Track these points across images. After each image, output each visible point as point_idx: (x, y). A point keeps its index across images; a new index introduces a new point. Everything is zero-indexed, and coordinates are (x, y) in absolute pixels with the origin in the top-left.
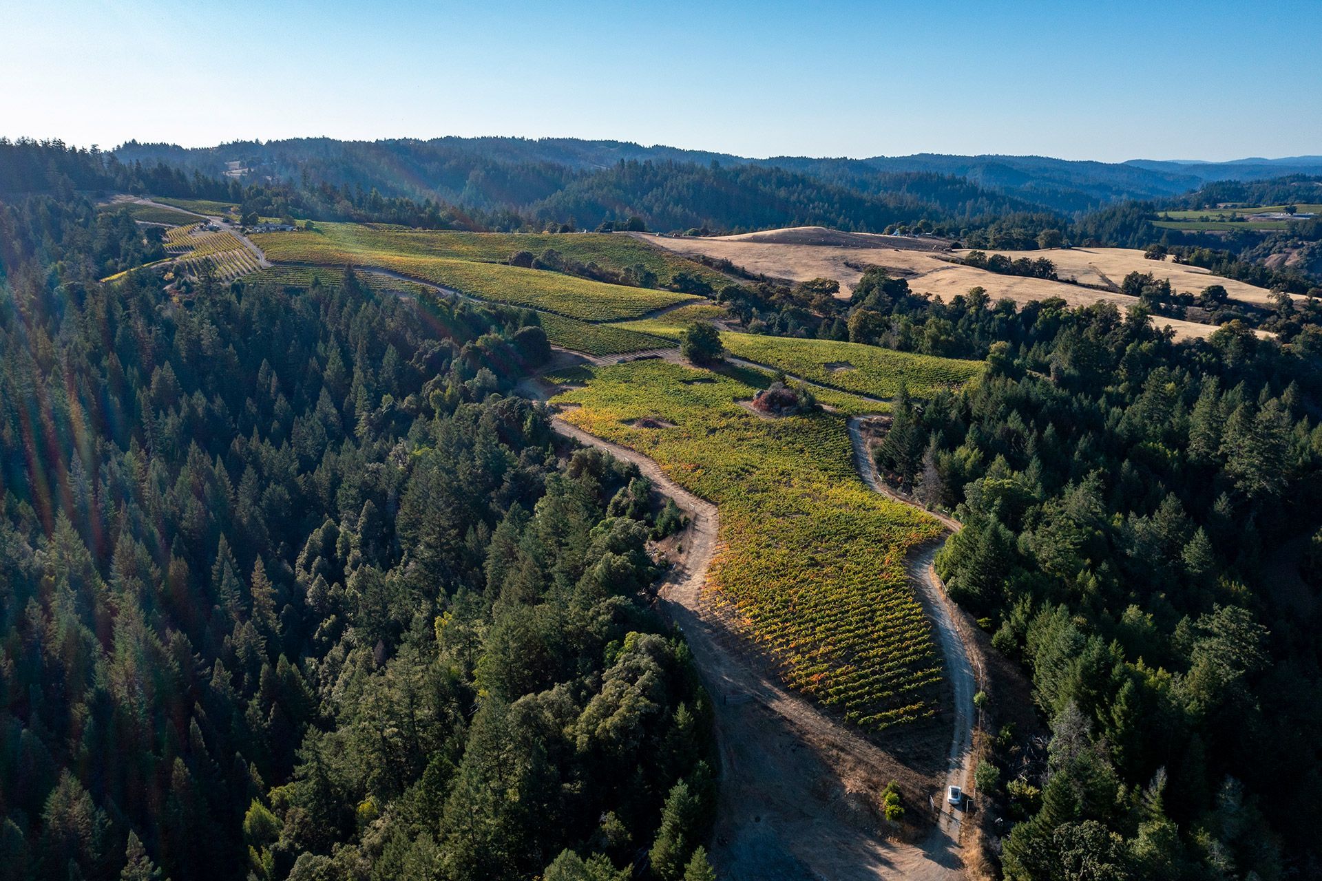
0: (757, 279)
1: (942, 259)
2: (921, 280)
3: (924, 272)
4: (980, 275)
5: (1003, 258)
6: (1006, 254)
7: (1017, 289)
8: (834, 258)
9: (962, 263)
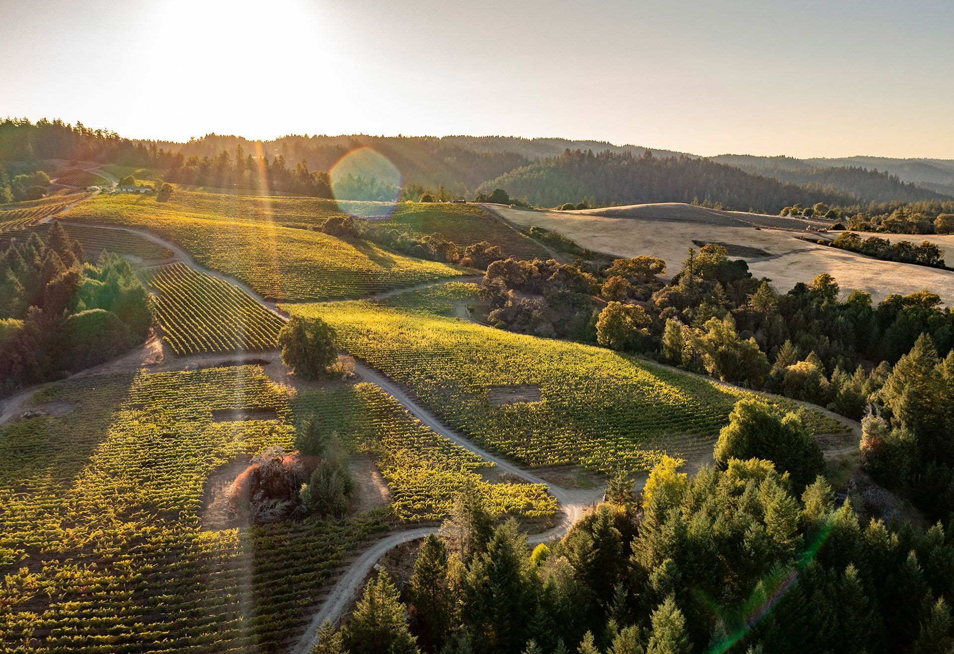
0: (582, 255)
1: (808, 240)
2: (773, 263)
3: (779, 253)
4: (845, 259)
5: (881, 241)
6: (884, 237)
7: (885, 277)
8: (683, 235)
9: (832, 246)
